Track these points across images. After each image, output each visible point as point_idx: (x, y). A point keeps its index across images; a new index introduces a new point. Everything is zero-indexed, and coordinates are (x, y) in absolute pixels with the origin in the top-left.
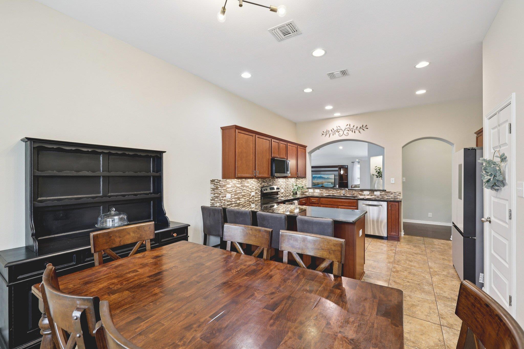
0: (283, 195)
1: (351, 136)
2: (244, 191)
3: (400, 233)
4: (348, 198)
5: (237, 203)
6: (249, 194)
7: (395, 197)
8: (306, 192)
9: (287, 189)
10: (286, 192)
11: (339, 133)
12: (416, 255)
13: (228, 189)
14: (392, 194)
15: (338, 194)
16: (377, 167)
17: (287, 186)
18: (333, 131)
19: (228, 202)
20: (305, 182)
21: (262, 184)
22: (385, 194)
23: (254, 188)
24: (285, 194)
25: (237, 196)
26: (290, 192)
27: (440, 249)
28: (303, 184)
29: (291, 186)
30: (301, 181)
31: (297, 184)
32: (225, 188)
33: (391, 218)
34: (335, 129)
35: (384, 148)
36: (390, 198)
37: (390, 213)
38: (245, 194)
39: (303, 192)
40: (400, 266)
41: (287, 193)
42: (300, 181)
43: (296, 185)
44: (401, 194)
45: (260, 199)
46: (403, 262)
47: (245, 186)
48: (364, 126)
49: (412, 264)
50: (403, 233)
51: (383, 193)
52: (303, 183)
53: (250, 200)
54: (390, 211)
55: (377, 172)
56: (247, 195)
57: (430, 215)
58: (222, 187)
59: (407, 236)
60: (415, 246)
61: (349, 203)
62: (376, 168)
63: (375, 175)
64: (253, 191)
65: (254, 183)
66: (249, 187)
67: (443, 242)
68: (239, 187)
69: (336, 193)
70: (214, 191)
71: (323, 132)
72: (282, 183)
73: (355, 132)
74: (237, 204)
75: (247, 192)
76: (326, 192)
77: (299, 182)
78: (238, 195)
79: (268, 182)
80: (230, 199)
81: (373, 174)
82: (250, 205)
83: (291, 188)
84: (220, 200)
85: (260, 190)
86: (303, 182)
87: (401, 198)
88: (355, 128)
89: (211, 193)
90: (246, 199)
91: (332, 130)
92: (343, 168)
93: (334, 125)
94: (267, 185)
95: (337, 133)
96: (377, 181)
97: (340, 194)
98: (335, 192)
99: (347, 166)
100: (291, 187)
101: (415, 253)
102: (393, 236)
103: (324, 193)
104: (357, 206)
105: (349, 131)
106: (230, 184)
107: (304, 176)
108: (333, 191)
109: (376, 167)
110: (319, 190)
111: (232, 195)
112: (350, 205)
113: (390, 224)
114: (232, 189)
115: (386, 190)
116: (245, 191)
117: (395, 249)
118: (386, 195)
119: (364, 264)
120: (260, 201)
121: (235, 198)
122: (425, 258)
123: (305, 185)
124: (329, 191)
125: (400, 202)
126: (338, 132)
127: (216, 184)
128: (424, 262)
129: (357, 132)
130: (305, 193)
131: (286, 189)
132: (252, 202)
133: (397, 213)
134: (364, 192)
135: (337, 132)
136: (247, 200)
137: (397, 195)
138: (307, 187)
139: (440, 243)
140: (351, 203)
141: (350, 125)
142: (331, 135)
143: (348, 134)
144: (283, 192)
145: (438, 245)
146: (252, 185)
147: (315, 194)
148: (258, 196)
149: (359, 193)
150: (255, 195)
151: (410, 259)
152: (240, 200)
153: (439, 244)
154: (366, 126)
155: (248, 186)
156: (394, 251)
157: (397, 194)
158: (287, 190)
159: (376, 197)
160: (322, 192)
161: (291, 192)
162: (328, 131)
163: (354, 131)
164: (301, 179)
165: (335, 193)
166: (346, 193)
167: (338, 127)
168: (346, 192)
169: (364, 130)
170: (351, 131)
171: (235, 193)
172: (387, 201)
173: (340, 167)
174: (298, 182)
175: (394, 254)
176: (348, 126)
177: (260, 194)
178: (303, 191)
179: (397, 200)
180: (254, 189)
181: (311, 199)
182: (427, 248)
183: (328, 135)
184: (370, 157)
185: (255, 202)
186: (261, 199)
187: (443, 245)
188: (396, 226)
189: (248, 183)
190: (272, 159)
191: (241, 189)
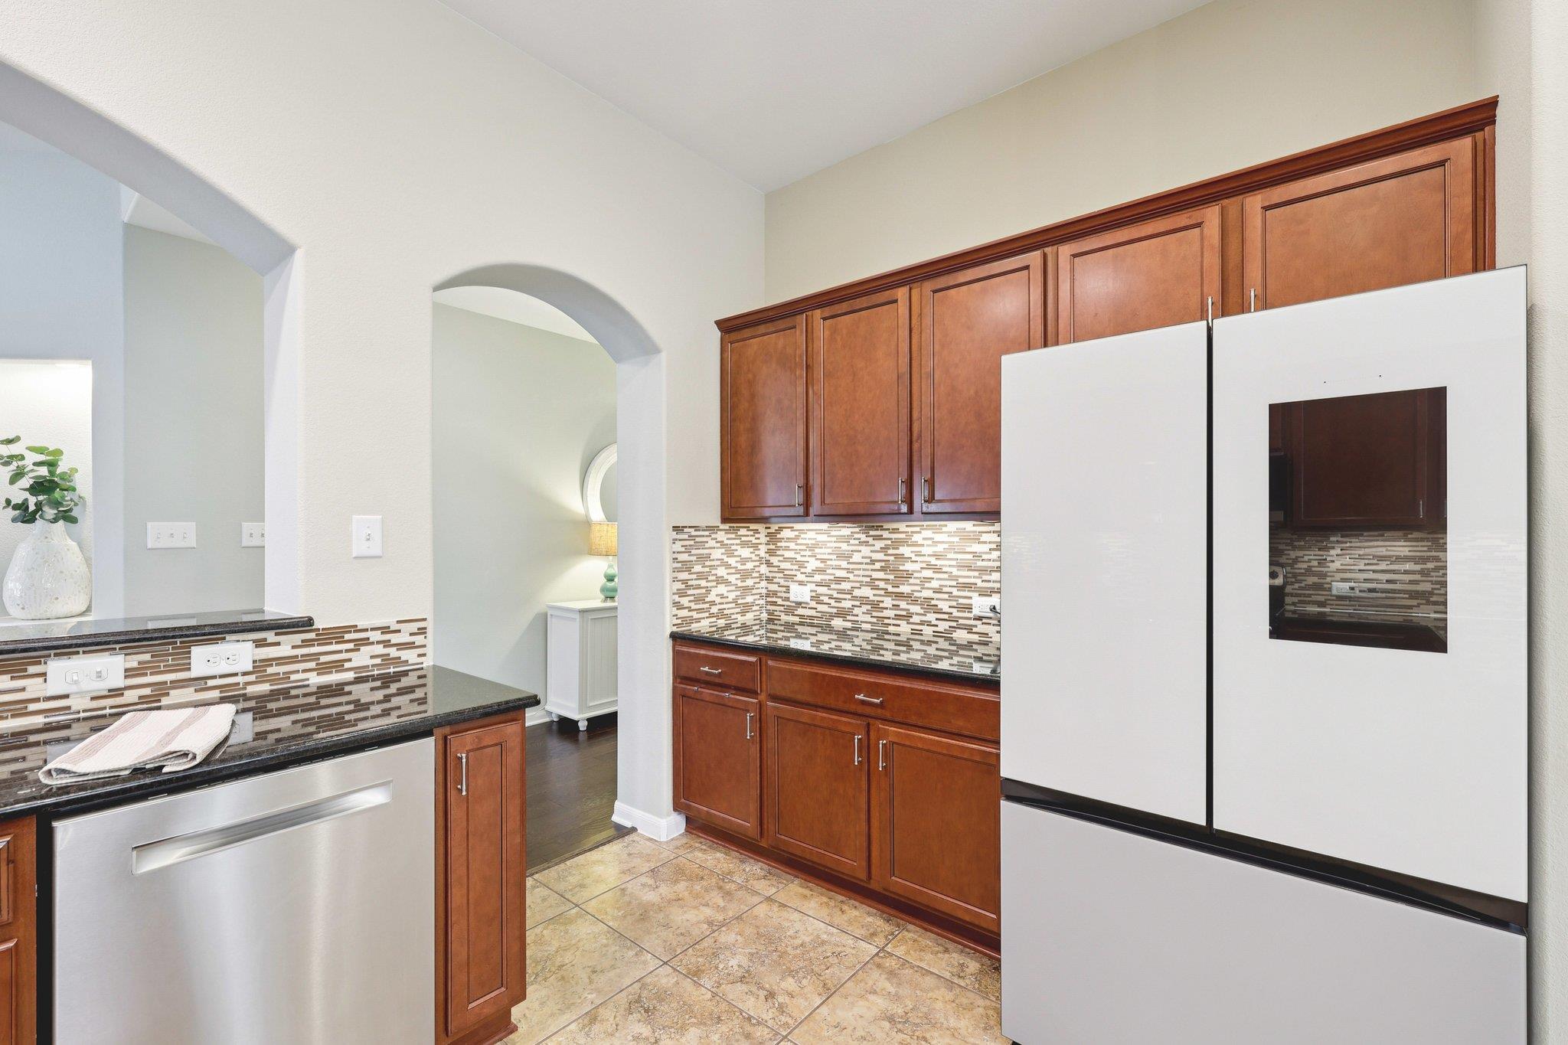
7: (385, 661)
14: (366, 642)
16: (19, 445)
22: (305, 650)
33: (464, 870)
37: (460, 829)
44: (432, 638)
51: (285, 647)
54: (460, 814)
62: (12, 452)
102: (483, 1024)
115: (309, 622)
118: (314, 657)
137: (402, 646)
157: (403, 638)
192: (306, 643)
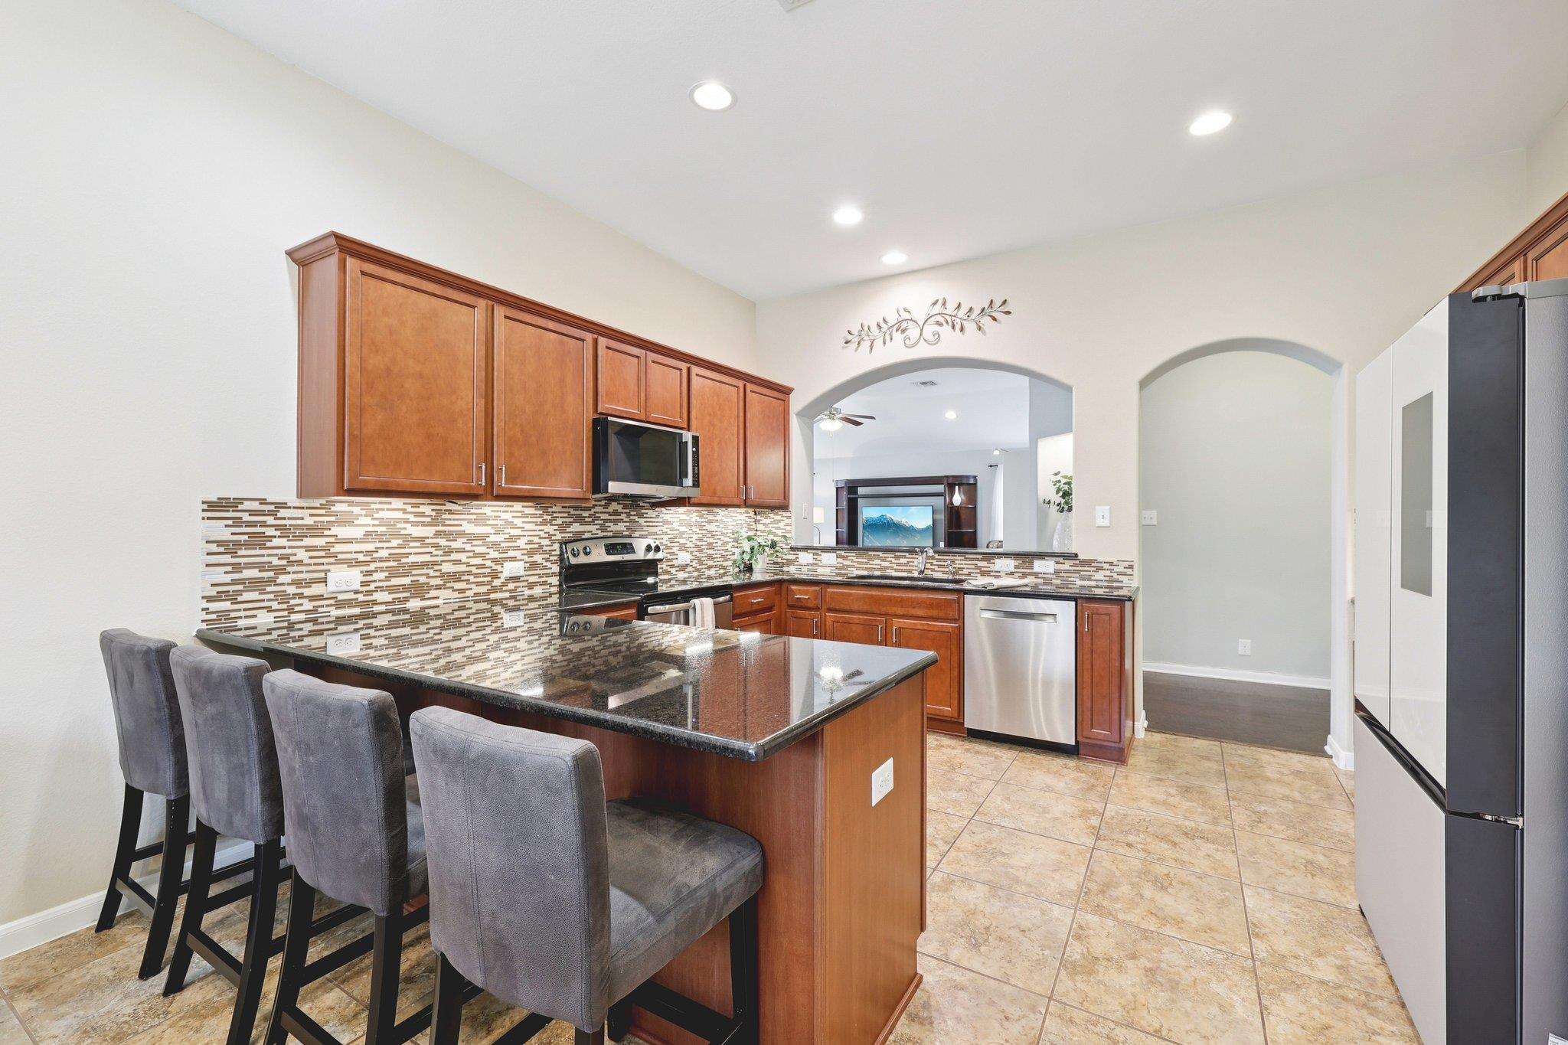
0: (686, 575)
1: (951, 345)
2: (454, 556)
3: (1129, 723)
4: (936, 584)
5: (406, 611)
6: (489, 570)
7: (1111, 579)
8: (789, 563)
9: (710, 552)
10: (701, 562)
11: (907, 333)
12: (1187, 844)
13: (337, 548)
14: (1101, 568)
15: (902, 571)
16: (1060, 475)
17: (711, 540)
18: (885, 327)
19: (340, 604)
20: (787, 525)
21: (568, 530)
22: (1075, 568)
23: (521, 543)
24: (697, 570)
25: (406, 581)
26: (725, 564)
27: (1290, 806)
28: (779, 532)
29: (727, 539)
30: (771, 523)
31: (759, 533)
32: (320, 542)
33: (1089, 667)
34: (892, 321)
35: (1069, 389)
36: (1093, 583)
37: (1087, 647)
38: (463, 568)
39: (777, 563)
40: (1110, 923)
41: (709, 568)
42: (768, 521)
43: (749, 539)
44: (1136, 571)
45: (555, 589)
46: (1125, 889)
47: (462, 534)
48: (998, 303)
49: (1165, 900)
50: (1141, 722)
51: (1067, 565)
52: (779, 528)
53: (493, 596)
54: (1087, 640)
55: (1061, 493)
56: (476, 575)
57: (1244, 646)
58: (301, 537)
59: (1158, 737)
60: (1186, 790)
61: (931, 605)
62: (1058, 478)
63: (1052, 502)
64: (513, 559)
65: (518, 522)
66: (488, 539)
67: (1300, 767)
68: (421, 539)
69: (895, 566)
70: (234, 554)
71: (849, 332)
72: (683, 529)
73: (962, 329)
74: (408, 616)
75: (479, 561)
76: (859, 563)
77: (764, 524)
78: (414, 572)
79: (606, 521)
80: (356, 592)
81: (1047, 500)
82: (495, 617)
83: (729, 547)
84: (283, 597)
85: (558, 552)
86: (780, 525)
87: (1135, 584)
88: (962, 313)
89: (207, 565)
90: (469, 593)
91: (882, 324)
92: (960, 485)
93: (888, 304)
94: (601, 534)
95: (898, 336)
96: (1059, 524)
97: (910, 571)
98: (891, 562)
99: (975, 477)
100: (730, 545)
101: (1186, 834)
102: (1099, 743)
103: (853, 566)
104: (961, 617)
105: (941, 325)
106: (356, 522)
107: (778, 500)
108: (883, 559)
109: (1056, 474)
110: (834, 555)
111: (369, 573)
112: (934, 613)
113: (1087, 692)
114: (371, 547)
115: (1076, 555)
116: (463, 557)
117: (1099, 807)
118: (1078, 572)
119: (922, 928)
120: (555, 599)
121: (391, 589)
122: (1230, 860)
123: (785, 537)
124: (871, 558)
125: (1128, 604)
126: (903, 331)
127: (246, 517)
128: (1222, 890)
129: (970, 327)
130: (785, 569)
131: (701, 551)
132: (503, 606)
133: (1116, 648)
134: (997, 561)
135: (900, 332)
136: (476, 594)
137: (1120, 574)
138: (793, 544)
139: (1286, 772)
140: (939, 605)
141: (944, 303)
142: (878, 343)
143: (936, 336)
144: (684, 563)
145: (1279, 781)
146: (506, 531)
147: (820, 570)
148: (544, 579)
149: (977, 567)
150: (522, 573)
151: (1160, 870)
152: (427, 596)
153: (1283, 774)
154: (1005, 302)
155: (482, 537)
156: (1095, 821)
157: (1120, 569)
158: (710, 556)
159: (1041, 581)
160: (846, 563)
161: (730, 563)
162: (866, 328)
163: (958, 327)
164: (772, 516)
165: (892, 568)
166: (928, 566)
167: (902, 312)
168: (932, 564)
169: (994, 319)
170: (950, 328)
171: (395, 564)
172: (1075, 599)
173: (952, 483)
174: (760, 527)
175: (1089, 841)
176: (938, 308)
177: (556, 568)
178: (779, 560)
179: (1121, 592)
180: (517, 548)
181: (792, 590)
182: (1234, 799)
183: (866, 344)
184: (1037, 439)
185: (525, 602)
186: (560, 592)
187: (1299, 783)
188: (1110, 702)
189: (481, 520)
190: (595, 422)
191: (437, 546)
192: (1075, 565)
